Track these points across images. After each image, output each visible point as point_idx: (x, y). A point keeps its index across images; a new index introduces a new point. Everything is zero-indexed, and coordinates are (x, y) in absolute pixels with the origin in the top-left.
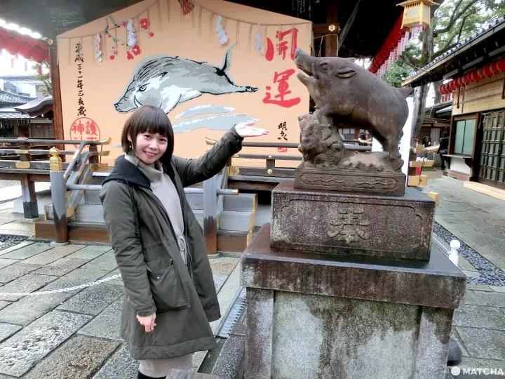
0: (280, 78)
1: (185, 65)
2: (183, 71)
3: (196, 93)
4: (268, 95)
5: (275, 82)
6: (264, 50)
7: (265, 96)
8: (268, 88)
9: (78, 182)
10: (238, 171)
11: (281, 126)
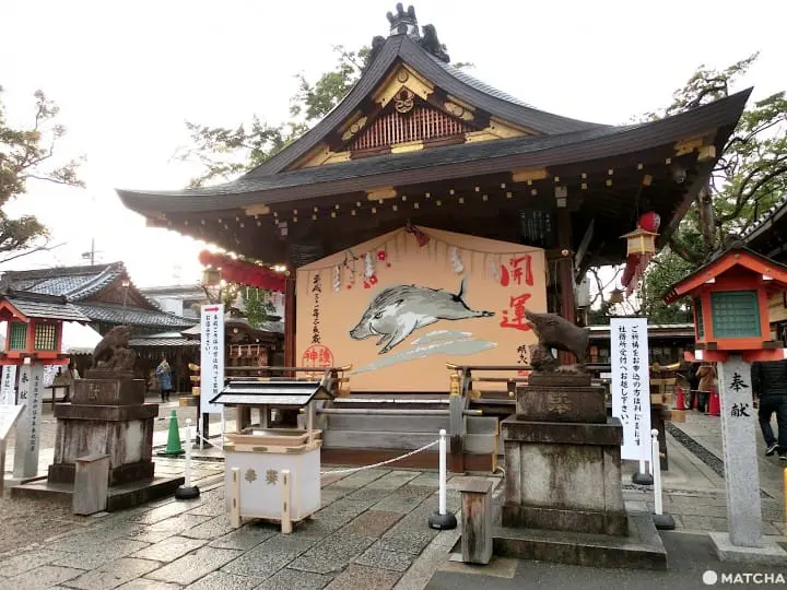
0: (516, 302)
1: (423, 293)
2: (420, 298)
3: (433, 319)
4: (506, 319)
5: (511, 306)
6: (499, 277)
7: (502, 320)
8: (505, 312)
9: (324, 407)
10: (479, 394)
11: (519, 349)
